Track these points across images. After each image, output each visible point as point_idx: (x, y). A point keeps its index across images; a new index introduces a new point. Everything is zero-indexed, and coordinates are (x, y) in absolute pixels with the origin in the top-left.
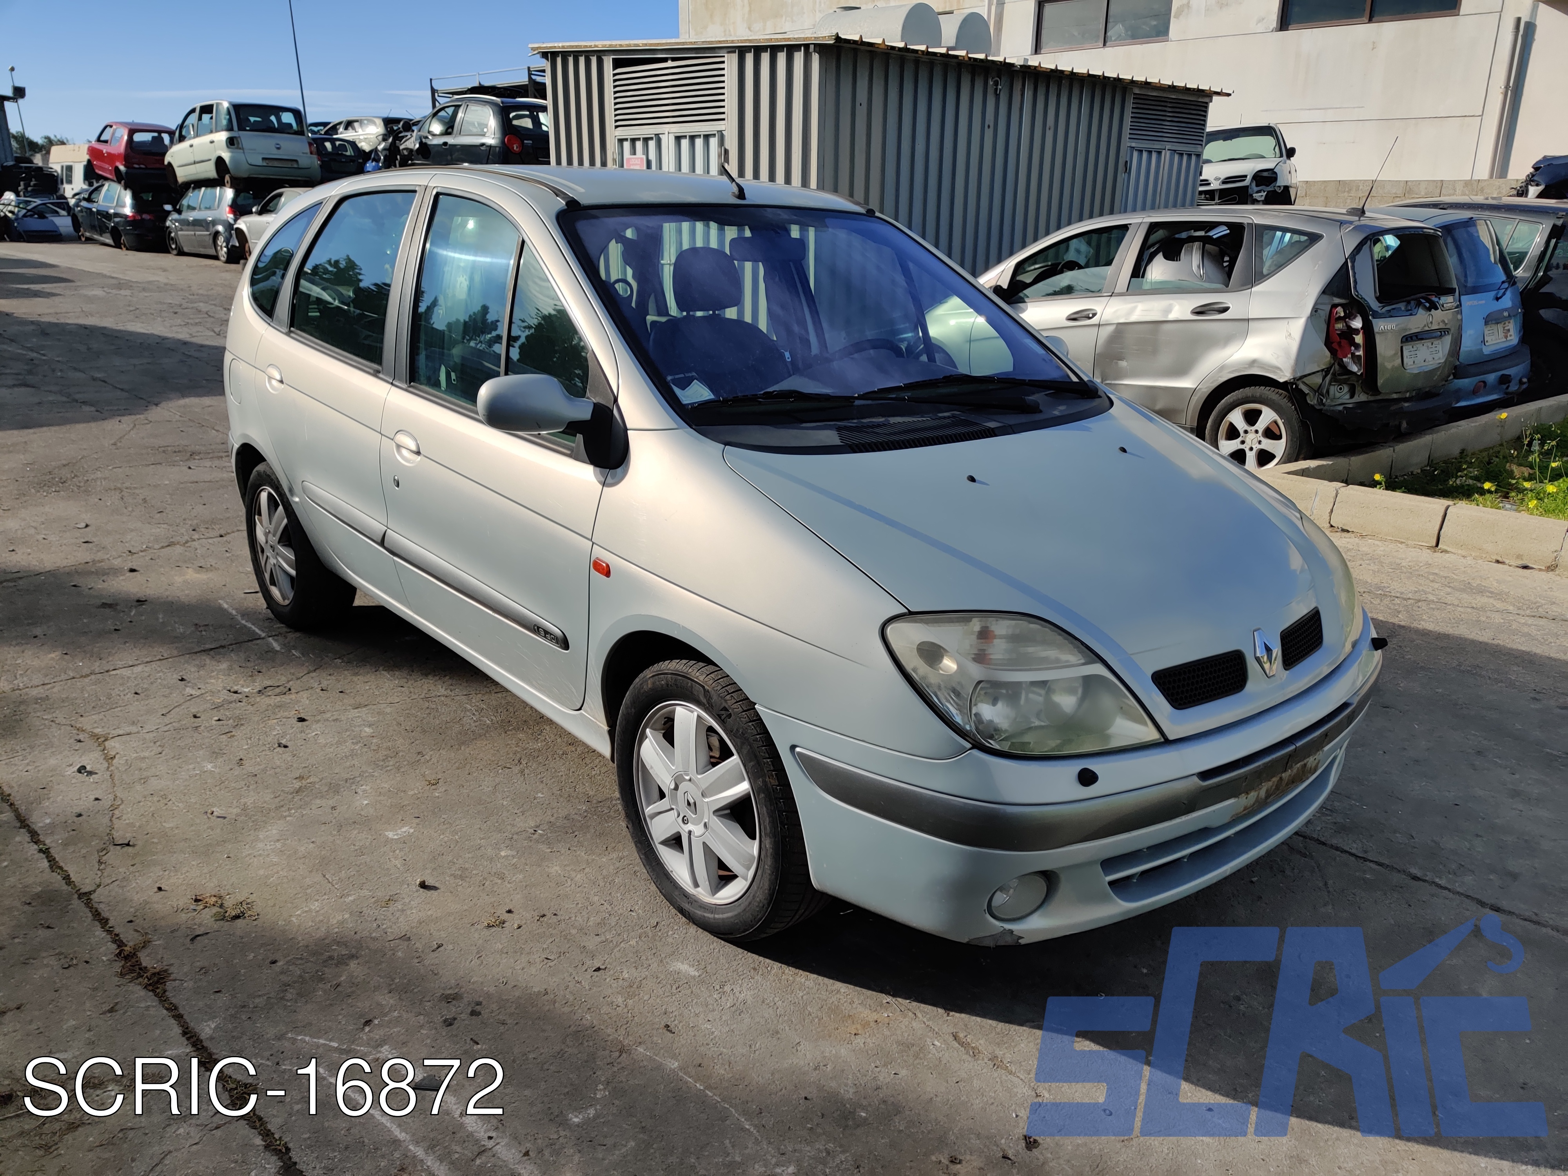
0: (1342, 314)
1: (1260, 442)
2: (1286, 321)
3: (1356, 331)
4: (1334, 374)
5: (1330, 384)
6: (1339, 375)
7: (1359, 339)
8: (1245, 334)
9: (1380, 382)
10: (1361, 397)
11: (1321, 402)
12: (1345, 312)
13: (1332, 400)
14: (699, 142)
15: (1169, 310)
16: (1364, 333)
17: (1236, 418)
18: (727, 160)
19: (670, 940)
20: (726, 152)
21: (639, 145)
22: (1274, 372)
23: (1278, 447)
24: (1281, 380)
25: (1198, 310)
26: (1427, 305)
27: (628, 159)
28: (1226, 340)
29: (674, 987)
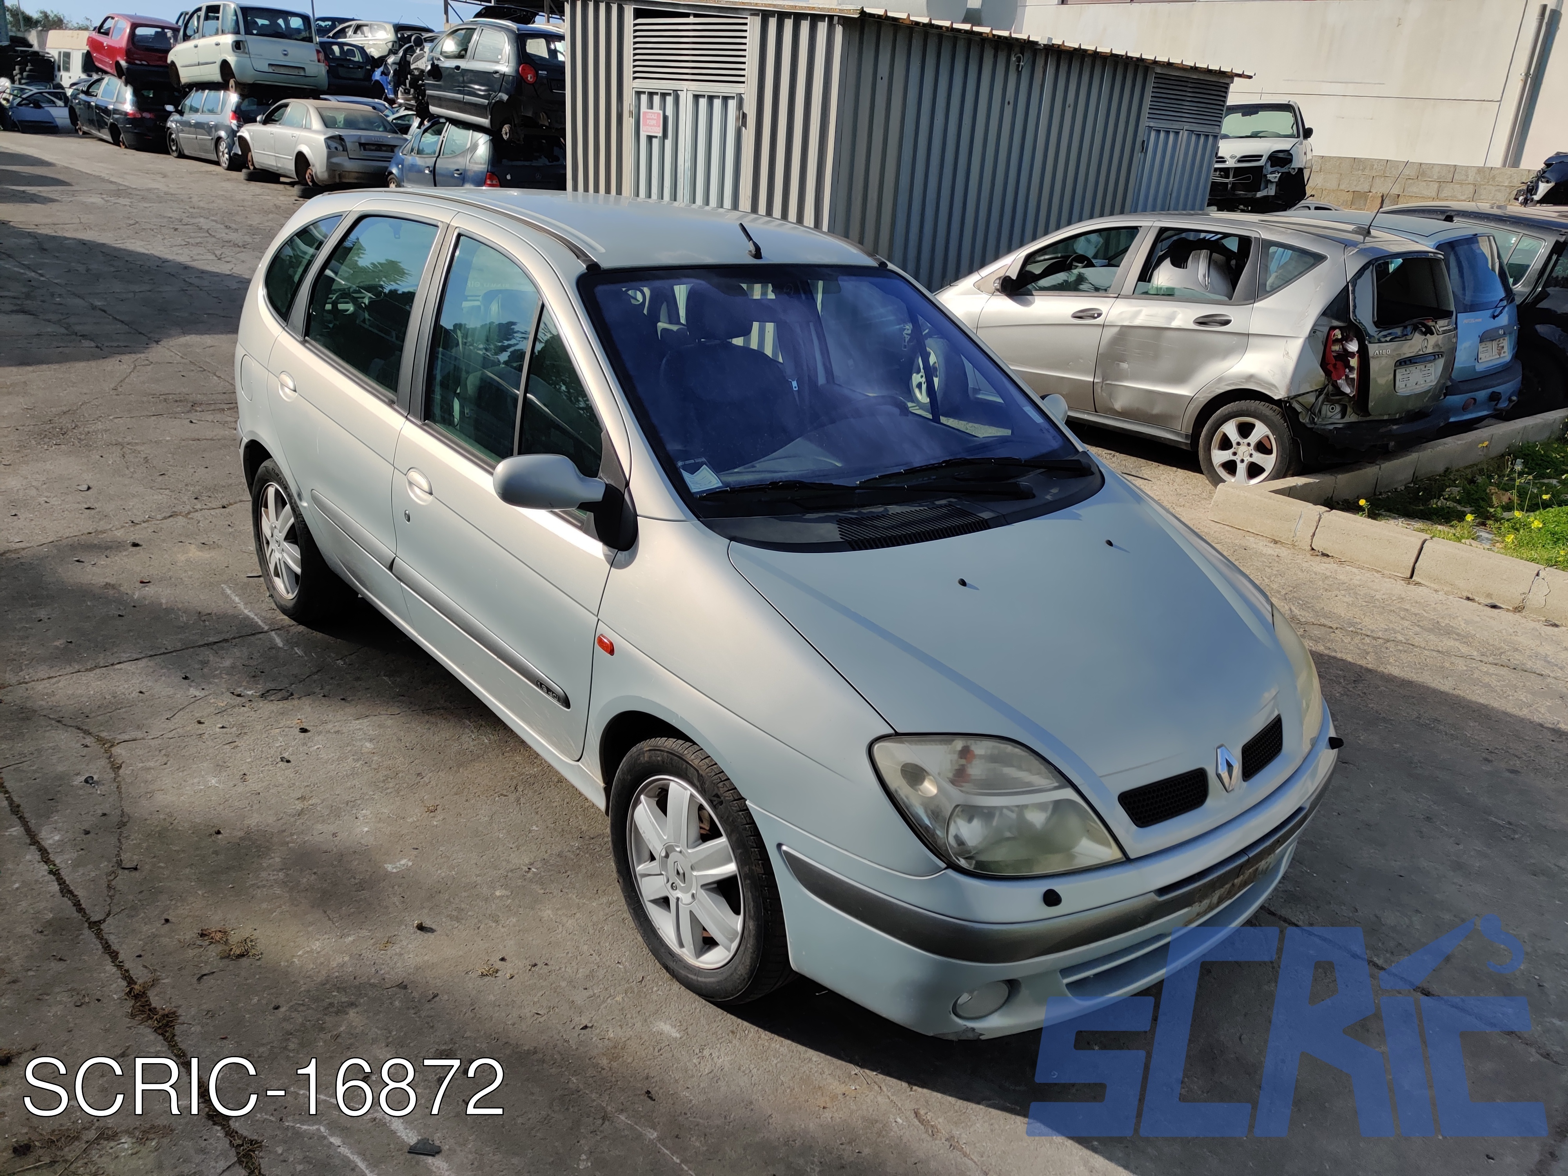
0: (1340, 337)
1: (1251, 455)
2: (1284, 340)
3: (1352, 355)
4: (1327, 395)
5: (1323, 403)
6: (1333, 395)
7: (1354, 362)
8: (1245, 348)
9: (1371, 404)
10: (1351, 418)
11: (1312, 421)
12: (1342, 334)
13: (1323, 419)
14: (717, 103)
15: (1172, 318)
16: (1359, 357)
17: (1230, 429)
18: (744, 124)
19: (654, 997)
20: (744, 116)
21: (657, 99)
22: (1270, 389)
23: (1269, 462)
24: (1276, 398)
25: (1200, 321)
26: (1424, 330)
27: (645, 113)
28: (1226, 353)
29: (656, 1050)
